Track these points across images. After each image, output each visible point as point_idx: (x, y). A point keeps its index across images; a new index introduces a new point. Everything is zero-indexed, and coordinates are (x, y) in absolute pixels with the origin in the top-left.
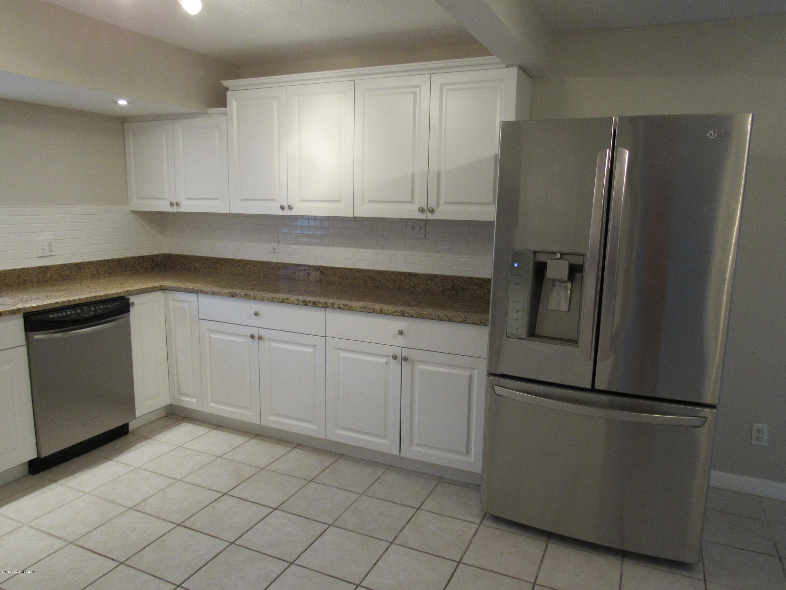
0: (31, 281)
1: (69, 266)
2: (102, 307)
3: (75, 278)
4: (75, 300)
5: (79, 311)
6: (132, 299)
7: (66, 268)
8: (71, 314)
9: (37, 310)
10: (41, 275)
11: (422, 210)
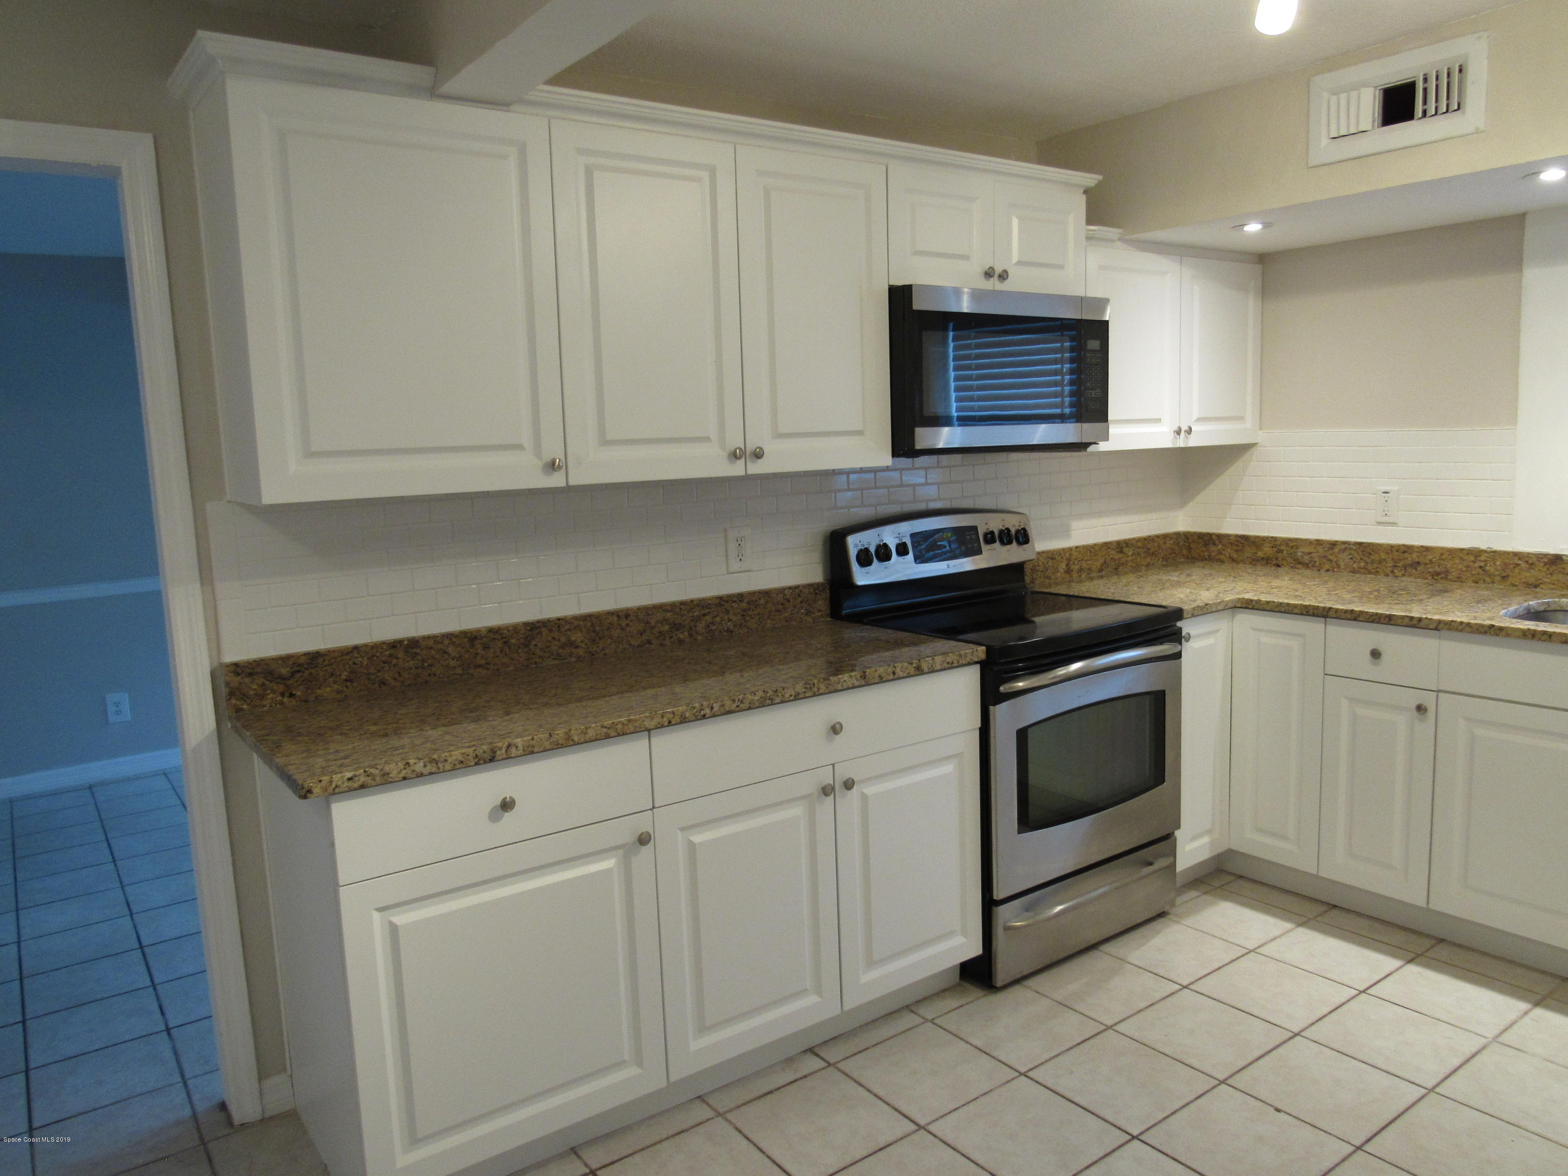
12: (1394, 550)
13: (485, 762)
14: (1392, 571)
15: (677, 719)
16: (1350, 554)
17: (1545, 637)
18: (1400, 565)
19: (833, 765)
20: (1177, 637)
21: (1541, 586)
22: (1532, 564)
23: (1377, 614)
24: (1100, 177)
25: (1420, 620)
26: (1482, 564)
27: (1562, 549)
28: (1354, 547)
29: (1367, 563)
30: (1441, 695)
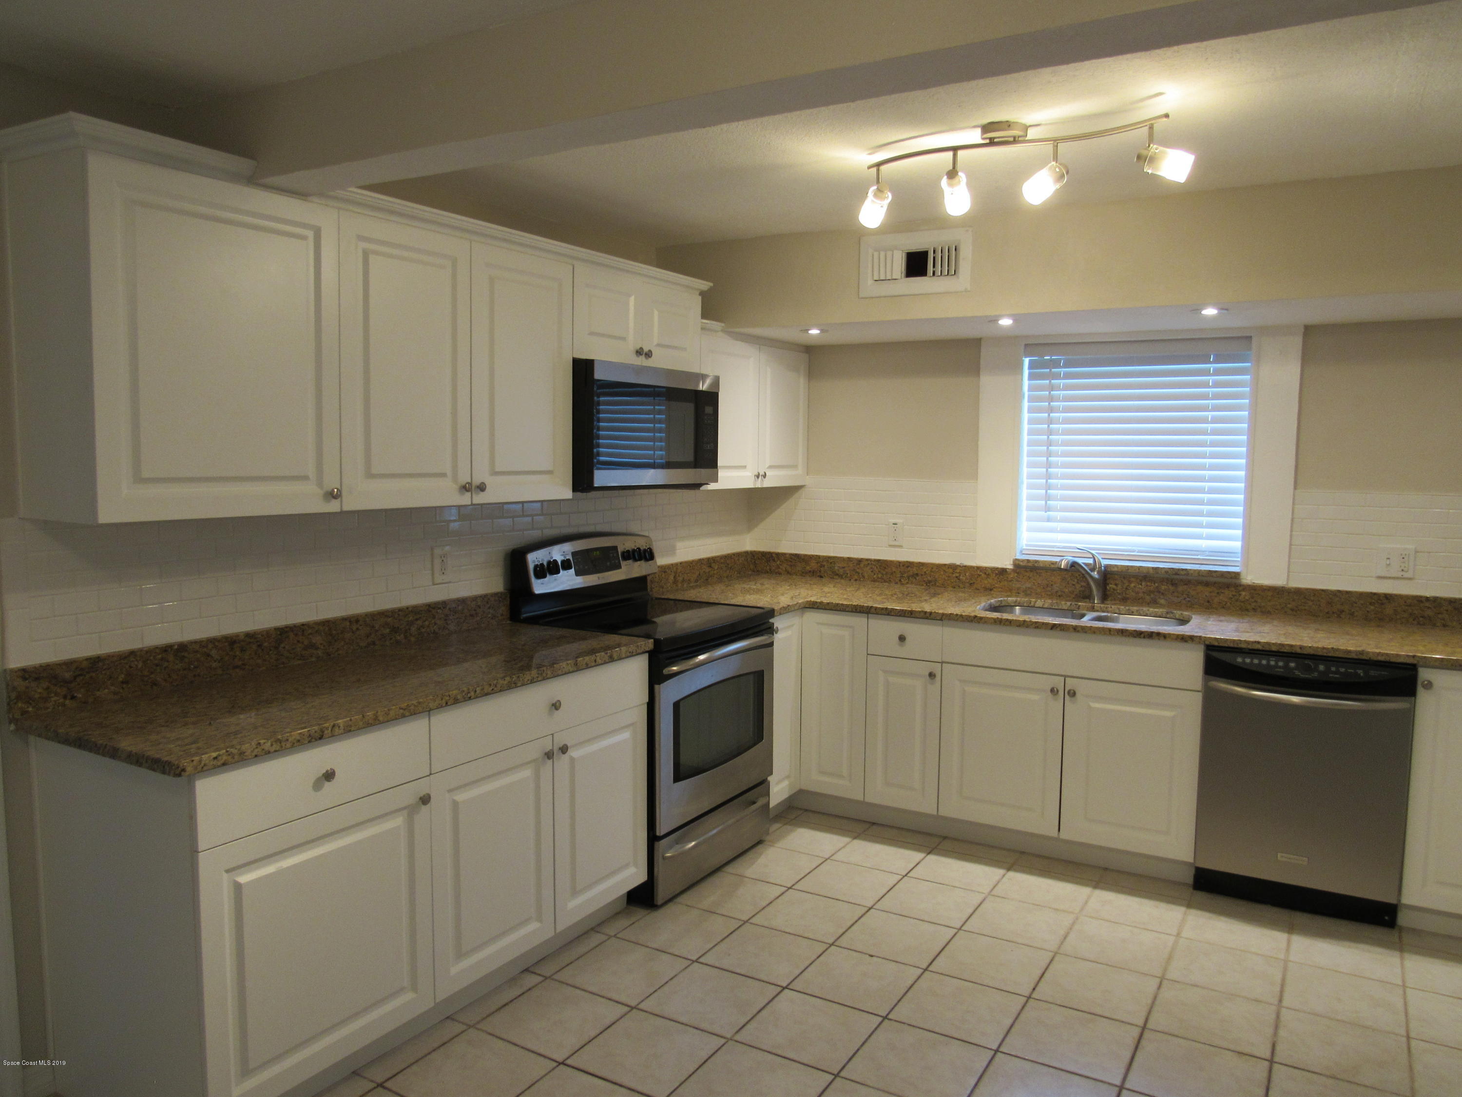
2: (1342, 670)
3: (1445, 626)
5: (1292, 665)
6: (1424, 674)
8: (1276, 666)
9: (1221, 645)
10: (1372, 607)
12: (901, 565)
13: (316, 740)
14: (900, 580)
15: (451, 701)
16: (871, 568)
17: (1007, 623)
18: (905, 575)
19: (552, 734)
20: (770, 630)
21: (995, 590)
22: (988, 574)
23: (903, 610)
24: (712, 284)
25: (931, 613)
26: (957, 575)
27: (1006, 565)
28: (874, 563)
29: (882, 574)
30: (944, 664)
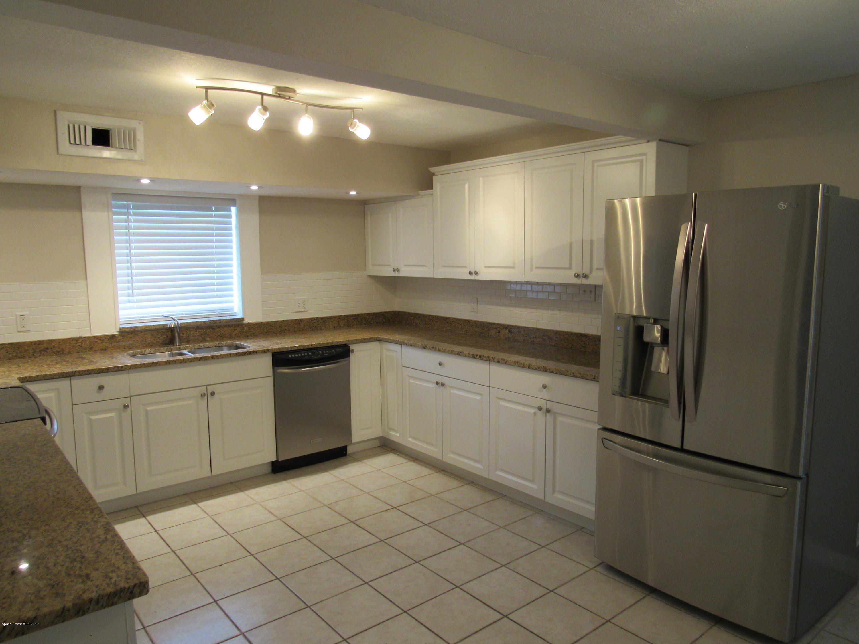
0: (289, 330)
1: (317, 319)
2: (327, 352)
3: (321, 329)
4: (308, 345)
5: (310, 354)
6: (352, 347)
7: (314, 321)
8: (305, 356)
9: (281, 351)
10: (296, 326)
11: (577, 276)
16: (6, 350)
22: (103, 340)
30: (132, 397)
